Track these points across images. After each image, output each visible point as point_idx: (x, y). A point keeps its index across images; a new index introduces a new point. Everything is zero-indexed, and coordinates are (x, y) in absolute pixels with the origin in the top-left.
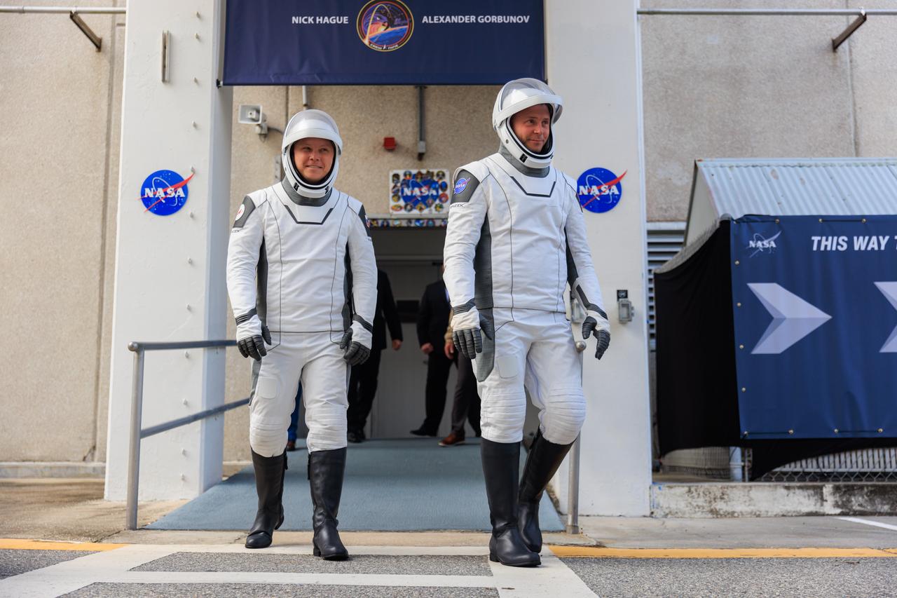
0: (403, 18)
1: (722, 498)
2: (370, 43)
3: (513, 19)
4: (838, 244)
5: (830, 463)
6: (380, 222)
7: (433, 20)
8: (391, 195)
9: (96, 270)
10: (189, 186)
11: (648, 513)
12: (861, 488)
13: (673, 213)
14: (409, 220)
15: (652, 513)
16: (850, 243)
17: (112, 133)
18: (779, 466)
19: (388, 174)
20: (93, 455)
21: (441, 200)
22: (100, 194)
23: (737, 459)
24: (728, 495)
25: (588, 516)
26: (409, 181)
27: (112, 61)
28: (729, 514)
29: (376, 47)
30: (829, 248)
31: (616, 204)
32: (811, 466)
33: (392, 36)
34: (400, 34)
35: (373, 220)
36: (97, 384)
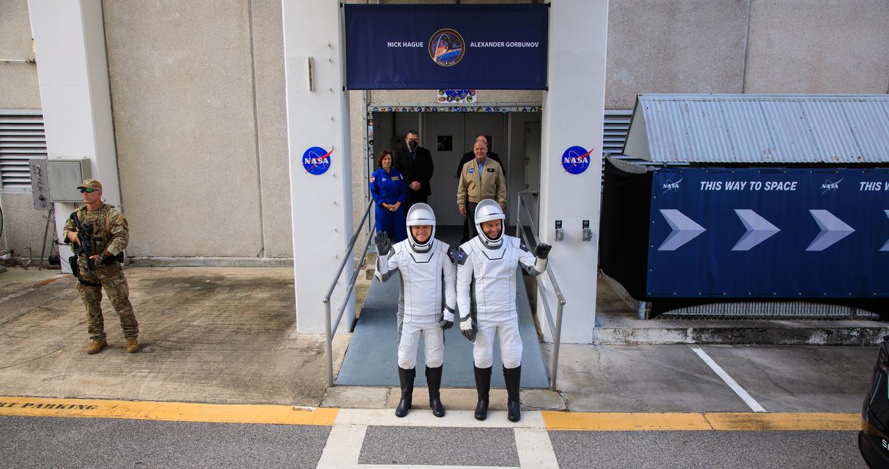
0: (458, 44)
1: (631, 334)
2: (437, 60)
3: (528, 45)
4: (716, 186)
5: (693, 311)
6: (431, 109)
7: (477, 45)
9: (253, 140)
10: (331, 156)
11: (591, 343)
12: (708, 329)
13: (621, 103)
14: (450, 108)
15: (593, 342)
16: (723, 186)
18: (666, 312)
20: (263, 253)
21: (470, 94)
22: (251, 90)
23: (643, 307)
24: (635, 333)
28: (634, 342)
29: (441, 64)
30: (710, 189)
31: (585, 169)
32: (683, 312)
33: (451, 55)
34: (456, 54)
35: (427, 107)
36: (261, 212)
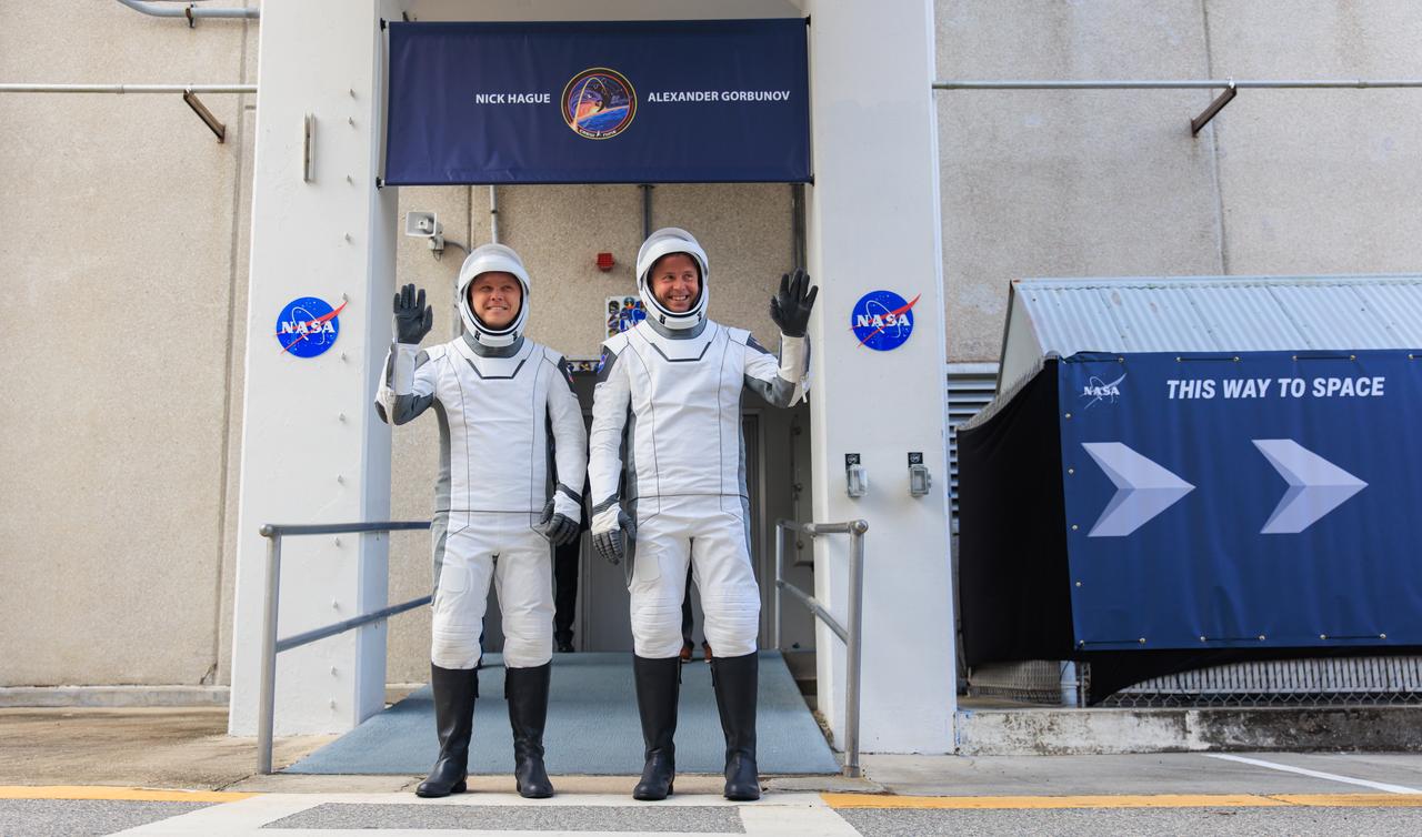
0: (623, 95)
1: (1050, 730)
2: (579, 128)
3: (768, 96)
4: (1203, 390)
5: (1193, 683)
6: (593, 365)
7: (662, 97)
8: (608, 329)
9: (217, 430)
10: (341, 318)
11: (952, 750)
12: (1237, 714)
13: (982, 351)
15: (958, 749)
16: (1219, 389)
17: (239, 250)
18: (1126, 687)
19: (604, 301)
20: (213, 676)
22: (223, 330)
23: (1070, 677)
24: (1058, 725)
25: (872, 754)
26: (631, 311)
27: (238, 156)
28: (1059, 750)
29: (586, 134)
30: (1190, 396)
31: (906, 338)
32: (1169, 686)
33: (606, 118)
34: (619, 117)
35: (584, 362)
36: (219, 582)
